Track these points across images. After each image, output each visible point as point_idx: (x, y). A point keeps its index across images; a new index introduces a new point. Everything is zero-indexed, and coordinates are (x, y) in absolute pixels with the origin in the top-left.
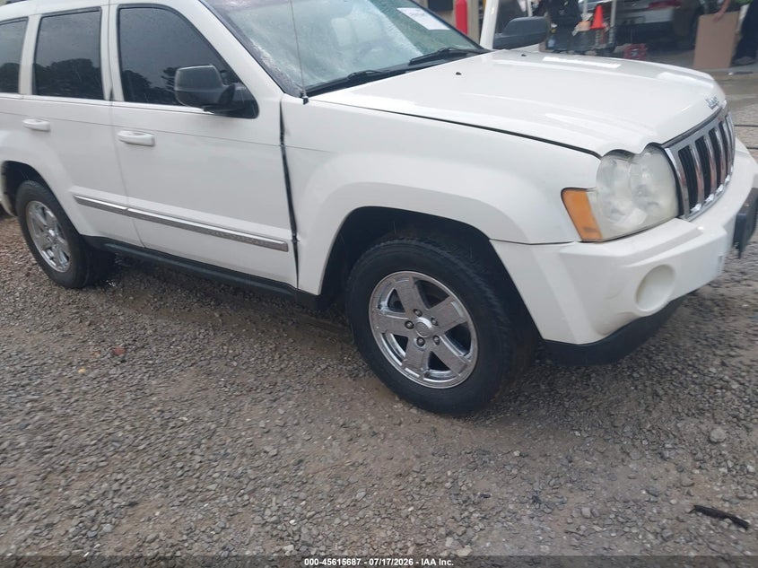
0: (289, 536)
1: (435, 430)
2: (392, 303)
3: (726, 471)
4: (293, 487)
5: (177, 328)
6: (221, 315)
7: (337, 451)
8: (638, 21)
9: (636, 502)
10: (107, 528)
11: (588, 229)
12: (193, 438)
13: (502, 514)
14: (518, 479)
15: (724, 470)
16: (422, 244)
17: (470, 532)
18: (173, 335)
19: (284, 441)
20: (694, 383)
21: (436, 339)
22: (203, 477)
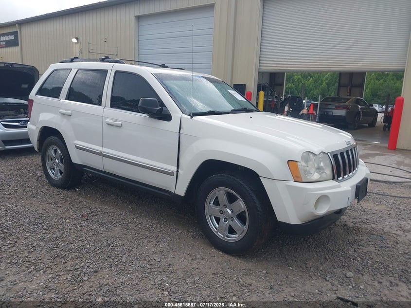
0: (166, 289)
1: (230, 260)
2: (215, 202)
3: (352, 287)
4: (167, 273)
5: (112, 210)
6: (132, 208)
7: (186, 264)
8: (330, 114)
9: (313, 293)
10: (85, 279)
11: (297, 177)
12: (122, 251)
13: (257, 291)
14: (264, 280)
15: (350, 287)
16: (229, 176)
17: (243, 296)
18: (110, 213)
19: (163, 257)
20: (343, 257)
21: (232, 219)
22: (127, 265)
